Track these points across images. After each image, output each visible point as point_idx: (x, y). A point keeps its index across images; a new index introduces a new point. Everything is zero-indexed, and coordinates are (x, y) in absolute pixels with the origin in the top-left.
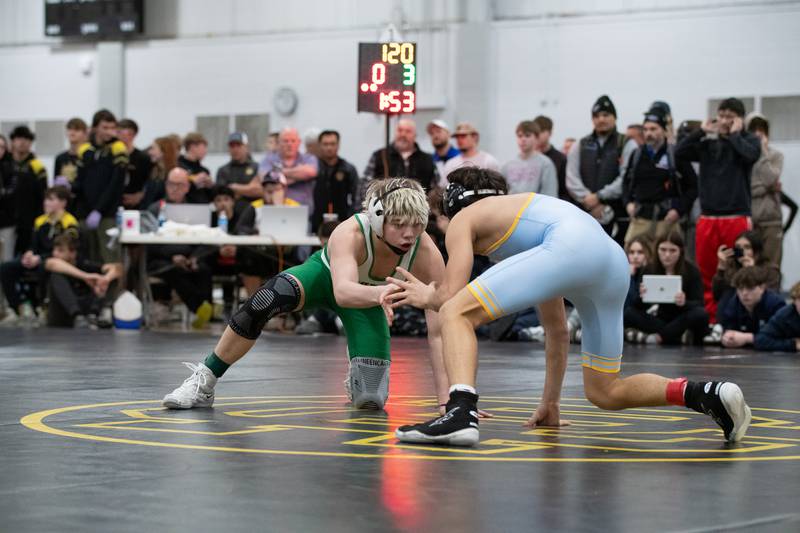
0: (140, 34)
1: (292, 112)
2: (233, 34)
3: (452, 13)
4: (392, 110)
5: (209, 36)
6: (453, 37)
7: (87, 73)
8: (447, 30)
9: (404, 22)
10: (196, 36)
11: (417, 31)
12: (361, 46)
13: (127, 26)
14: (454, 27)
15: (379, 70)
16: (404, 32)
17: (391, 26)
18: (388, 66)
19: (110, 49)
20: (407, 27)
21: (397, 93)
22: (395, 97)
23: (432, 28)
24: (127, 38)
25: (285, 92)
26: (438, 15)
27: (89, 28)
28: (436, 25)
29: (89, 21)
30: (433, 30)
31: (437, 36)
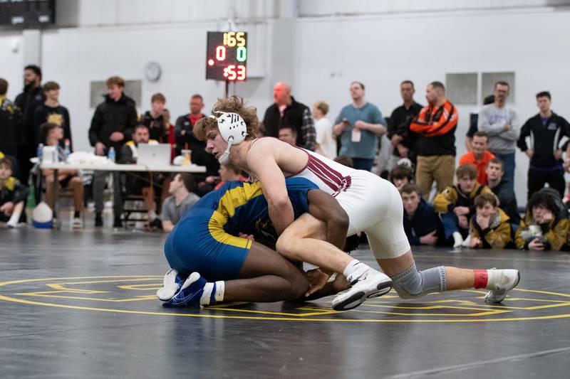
0: (52, 24)
1: (157, 79)
2: (117, 25)
3: (270, 12)
4: (230, 78)
5: (100, 26)
6: (270, 28)
7: (15, 51)
8: (266, 23)
9: (236, 18)
10: (91, 26)
11: (245, 23)
12: (209, 34)
13: (44, 19)
14: (271, 21)
15: (221, 51)
16: (237, 24)
17: (230, 20)
18: (228, 48)
19: (31, 34)
20: (238, 21)
21: (233, 67)
22: (232, 70)
23: (256, 22)
24: (43, 27)
25: (152, 65)
26: (260, 13)
27: (17, 20)
28: (258, 20)
29: (17, 15)
30: (256, 23)
31: (259, 27)
